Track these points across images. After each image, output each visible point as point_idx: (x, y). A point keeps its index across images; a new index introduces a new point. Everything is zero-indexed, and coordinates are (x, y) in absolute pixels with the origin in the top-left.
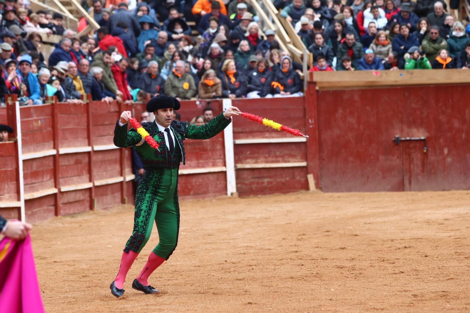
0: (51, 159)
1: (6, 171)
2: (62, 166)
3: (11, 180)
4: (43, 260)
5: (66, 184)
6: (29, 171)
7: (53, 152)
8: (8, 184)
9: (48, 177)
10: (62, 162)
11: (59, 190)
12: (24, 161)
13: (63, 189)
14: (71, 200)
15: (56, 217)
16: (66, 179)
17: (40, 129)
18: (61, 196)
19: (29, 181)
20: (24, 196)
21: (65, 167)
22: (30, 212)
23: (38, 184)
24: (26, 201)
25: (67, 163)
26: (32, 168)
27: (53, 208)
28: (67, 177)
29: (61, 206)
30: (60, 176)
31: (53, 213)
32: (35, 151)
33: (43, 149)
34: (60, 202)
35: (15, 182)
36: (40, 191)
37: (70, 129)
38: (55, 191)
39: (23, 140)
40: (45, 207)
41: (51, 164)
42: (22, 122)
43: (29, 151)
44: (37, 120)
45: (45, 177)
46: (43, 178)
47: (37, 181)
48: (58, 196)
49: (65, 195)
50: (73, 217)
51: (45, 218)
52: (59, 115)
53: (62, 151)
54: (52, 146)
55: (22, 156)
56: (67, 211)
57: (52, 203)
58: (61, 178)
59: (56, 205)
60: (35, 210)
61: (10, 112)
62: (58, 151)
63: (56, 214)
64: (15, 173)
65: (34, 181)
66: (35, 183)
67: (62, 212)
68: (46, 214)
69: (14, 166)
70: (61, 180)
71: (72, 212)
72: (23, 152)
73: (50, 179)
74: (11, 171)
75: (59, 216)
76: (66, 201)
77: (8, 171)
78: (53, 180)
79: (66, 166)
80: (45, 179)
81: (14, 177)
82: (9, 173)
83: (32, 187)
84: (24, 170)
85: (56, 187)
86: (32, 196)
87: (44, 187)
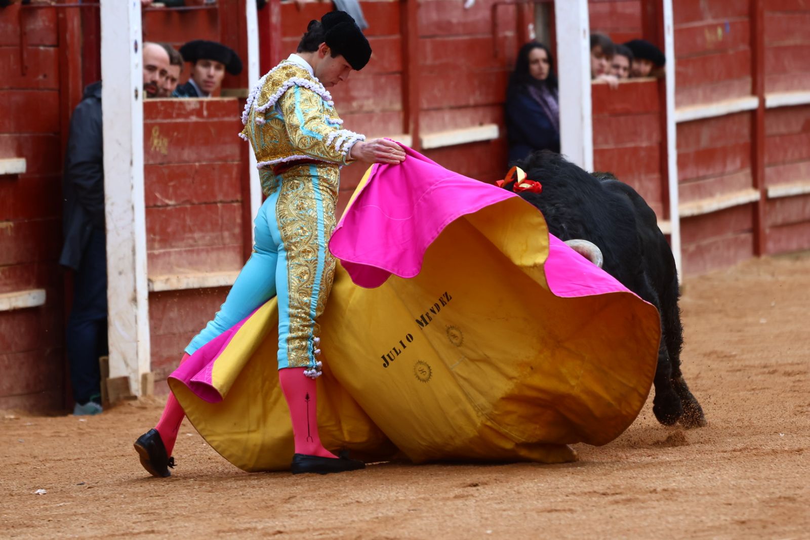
0: (746, 119)
1: (636, 150)
2: (774, 136)
3: (649, 170)
4: (722, 361)
5: (781, 178)
6: (692, 149)
7: (751, 103)
8: (640, 181)
9: (738, 163)
10: (772, 127)
11: (765, 193)
12: (680, 125)
13: (775, 191)
14: (794, 218)
15: (754, 259)
16: (781, 168)
17: (721, 48)
18: (768, 208)
19: (691, 172)
20: (678, 209)
21: (778, 140)
22: (692, 248)
23: (712, 180)
24: (685, 221)
25: (783, 130)
26: (698, 141)
27: (748, 237)
28: (784, 163)
29: (767, 231)
30: (766, 160)
31: (748, 250)
32: (707, 100)
33: (726, 95)
34: (766, 223)
35: (656, 176)
36: (718, 196)
37: (795, 47)
38: (753, 195)
39: (678, 74)
40: (730, 235)
41: (746, 131)
42: (677, 33)
43: (693, 101)
44: (713, 28)
45: (729, 162)
46: (725, 165)
47: (711, 172)
48: (762, 208)
49: (778, 205)
50: (797, 258)
51: (729, 261)
52: (767, 14)
53: (774, 100)
54: (749, 87)
55: (675, 115)
56: (783, 245)
57: (747, 224)
58: (770, 165)
59: (756, 231)
60: (705, 242)
61: (649, 8)
62: (762, 101)
63: (757, 250)
64: (656, 154)
65: (702, 172)
66: (704, 177)
67: (770, 246)
68: (732, 252)
69: (656, 137)
70: (769, 171)
71: (794, 245)
72: (678, 104)
73: (743, 167)
74: (649, 149)
75: (763, 257)
76: (779, 220)
77: (641, 148)
78: (748, 171)
79: (782, 136)
80: (730, 168)
81: (655, 164)
82: (643, 154)
83: (699, 187)
84: (678, 146)
85: (755, 185)
86: (699, 207)
87: (727, 187)
